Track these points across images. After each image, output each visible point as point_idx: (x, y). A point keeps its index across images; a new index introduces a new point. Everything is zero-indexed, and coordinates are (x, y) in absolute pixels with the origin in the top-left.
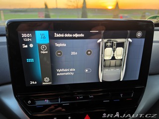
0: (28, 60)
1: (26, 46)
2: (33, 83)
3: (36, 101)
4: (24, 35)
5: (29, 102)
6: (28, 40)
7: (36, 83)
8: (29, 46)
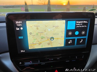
0: (20, 38)
1: (18, 29)
2: (23, 51)
3: (25, 63)
4: (17, 22)
5: (20, 63)
6: (20, 25)
7: (24, 51)
8: (20, 29)
